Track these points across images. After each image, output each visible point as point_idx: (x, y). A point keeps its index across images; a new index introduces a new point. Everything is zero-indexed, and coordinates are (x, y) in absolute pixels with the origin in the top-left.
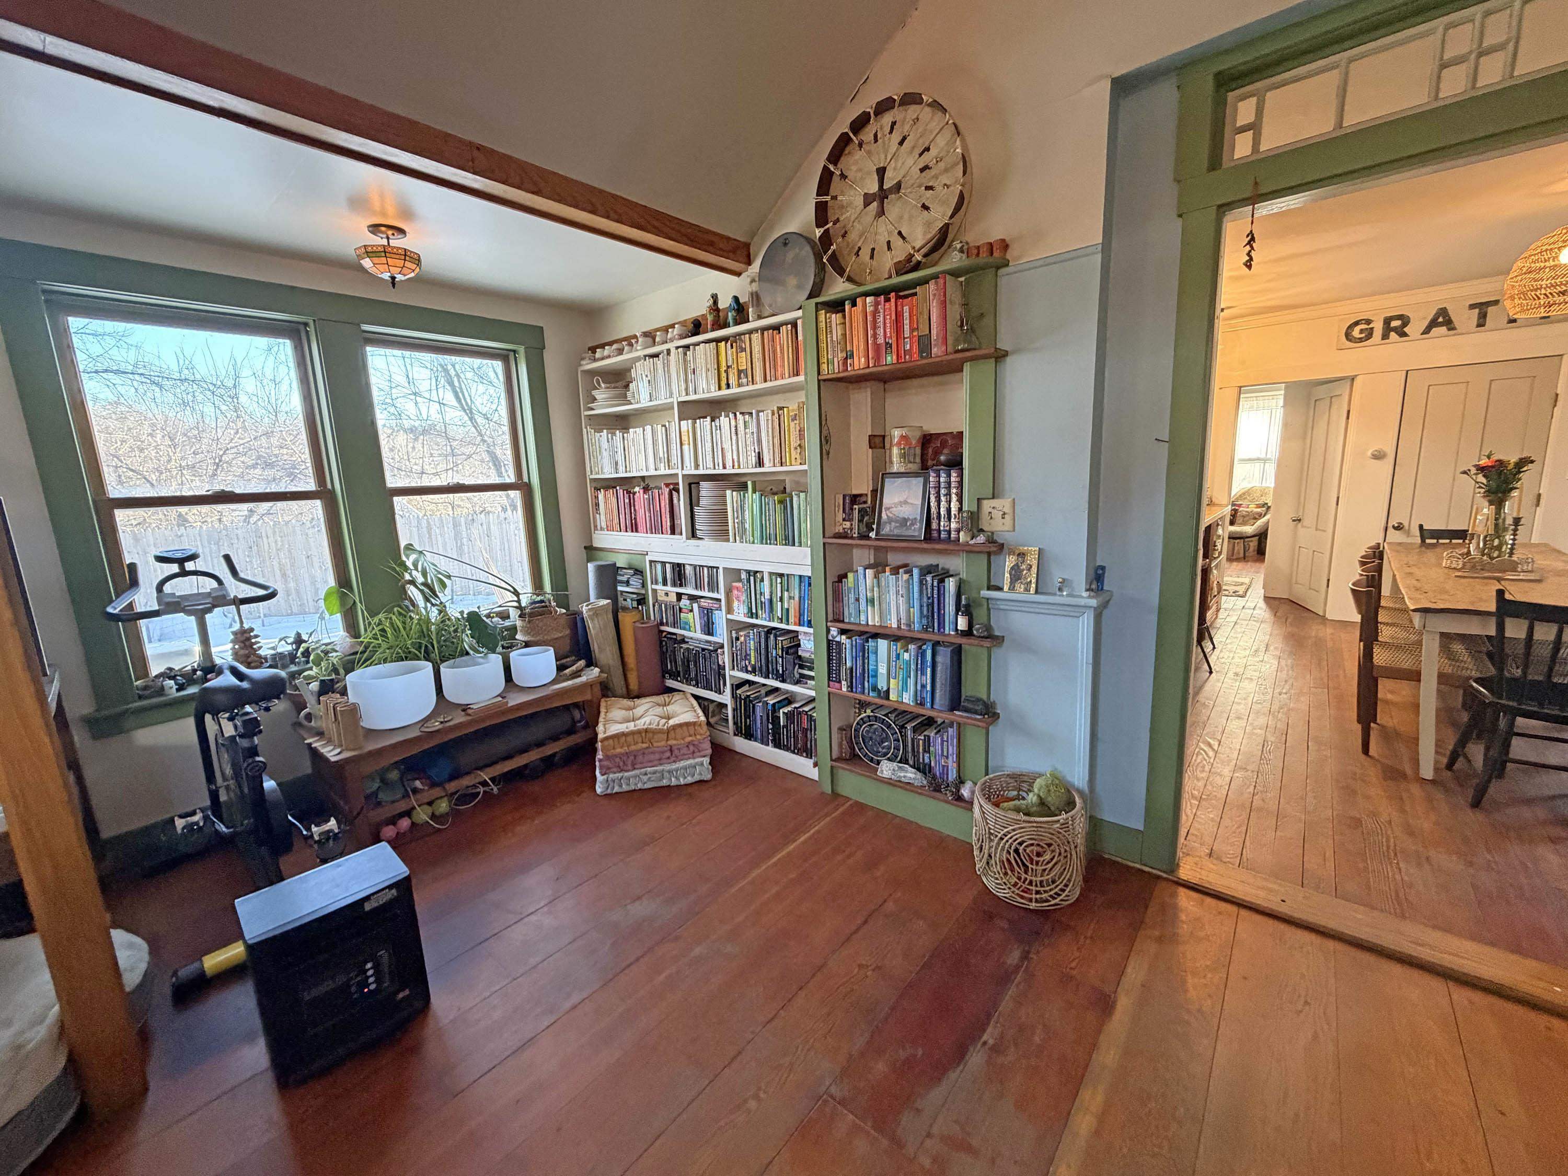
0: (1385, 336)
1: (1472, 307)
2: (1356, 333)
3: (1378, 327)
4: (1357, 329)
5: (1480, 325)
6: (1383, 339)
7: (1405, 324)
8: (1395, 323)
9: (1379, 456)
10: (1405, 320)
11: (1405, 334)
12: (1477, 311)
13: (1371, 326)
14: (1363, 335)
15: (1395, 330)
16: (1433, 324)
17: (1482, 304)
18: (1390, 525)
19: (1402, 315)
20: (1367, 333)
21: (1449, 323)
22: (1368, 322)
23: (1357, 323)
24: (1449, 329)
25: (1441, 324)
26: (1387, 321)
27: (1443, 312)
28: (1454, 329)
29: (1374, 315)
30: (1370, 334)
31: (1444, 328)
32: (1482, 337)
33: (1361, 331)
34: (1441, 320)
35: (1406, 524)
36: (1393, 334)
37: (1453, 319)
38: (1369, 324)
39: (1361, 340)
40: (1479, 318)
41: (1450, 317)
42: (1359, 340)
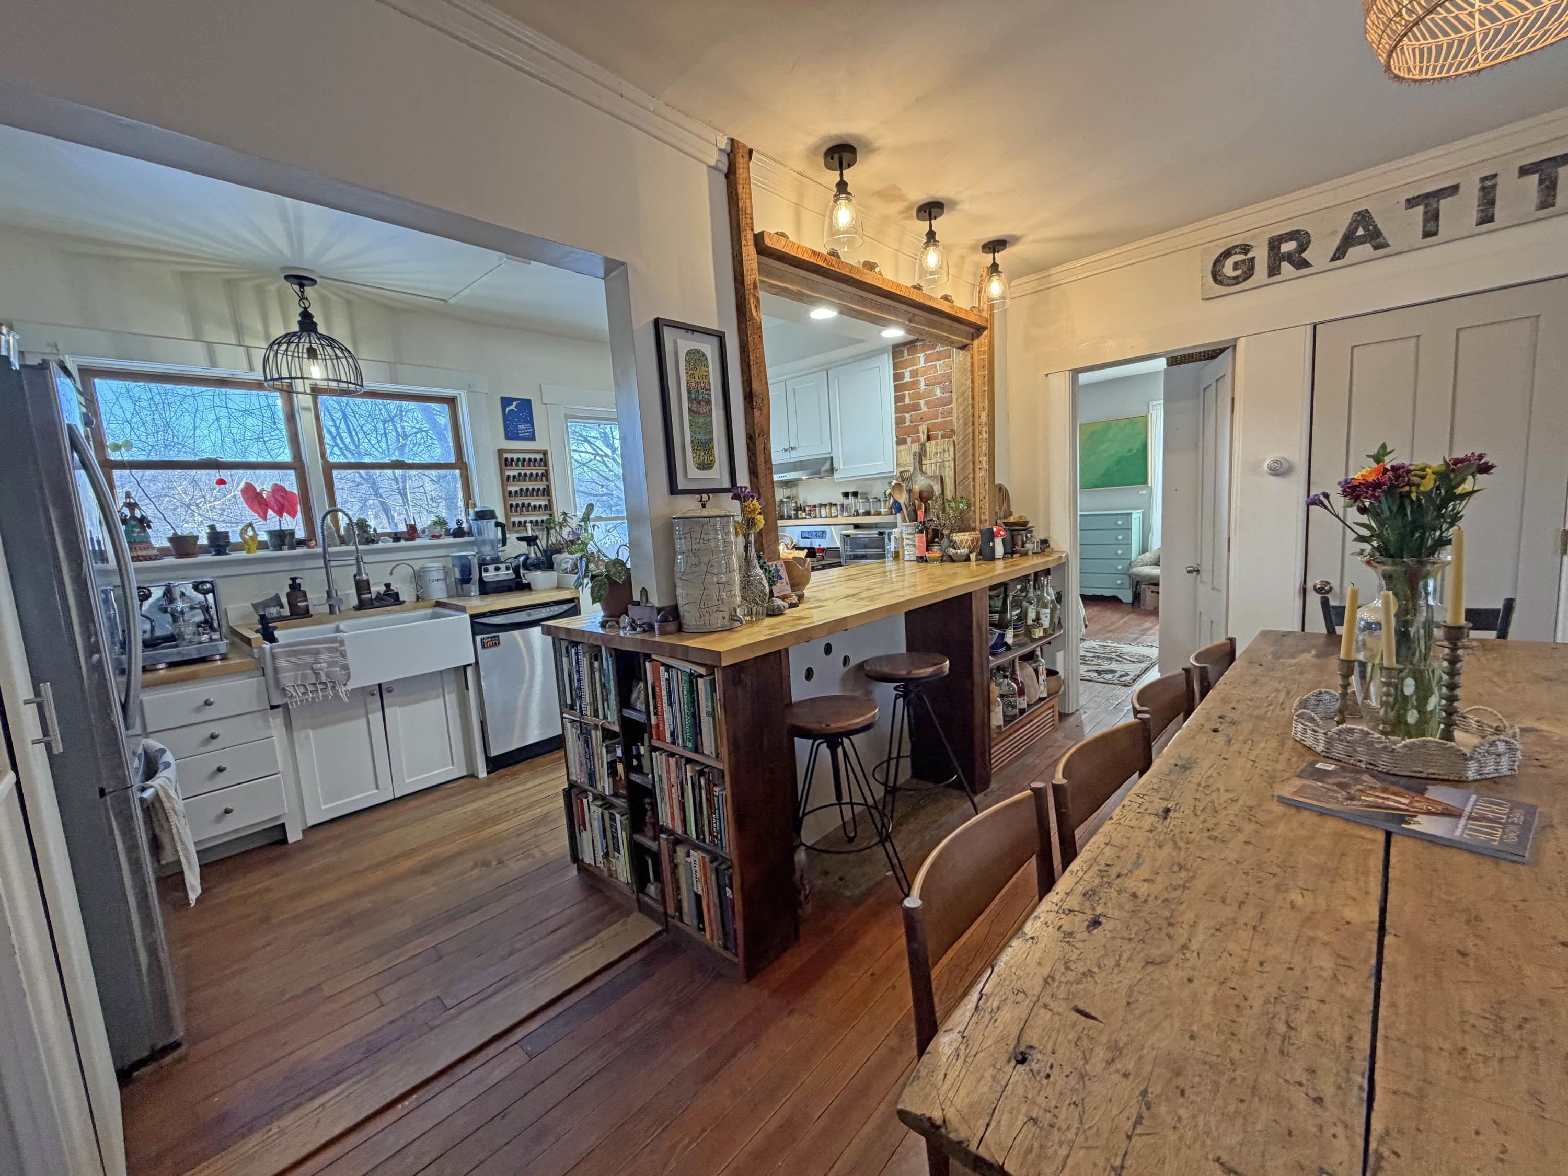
0: (1274, 270)
1: (1411, 203)
2: (1228, 269)
3: (1261, 255)
4: (1230, 262)
5: (1427, 235)
6: (1270, 276)
7: (1303, 248)
8: (1288, 247)
9: (1280, 470)
10: (1302, 239)
11: (1305, 264)
12: (1421, 209)
13: (1250, 255)
14: (1239, 272)
15: (1289, 257)
16: (1349, 240)
17: (1427, 196)
18: (1310, 585)
19: (1298, 232)
20: (1245, 268)
21: (1375, 238)
22: (1246, 249)
23: (1227, 254)
24: (1376, 248)
25: (1361, 241)
26: (1274, 244)
27: (1363, 217)
28: (1386, 245)
29: (1253, 238)
30: (1249, 269)
31: (1368, 246)
32: (1434, 254)
33: (1236, 266)
34: (1361, 232)
35: (1335, 584)
36: (1286, 266)
37: (1380, 226)
38: (1246, 254)
39: (1237, 281)
40: (1426, 221)
41: (1375, 227)
42: (1233, 282)
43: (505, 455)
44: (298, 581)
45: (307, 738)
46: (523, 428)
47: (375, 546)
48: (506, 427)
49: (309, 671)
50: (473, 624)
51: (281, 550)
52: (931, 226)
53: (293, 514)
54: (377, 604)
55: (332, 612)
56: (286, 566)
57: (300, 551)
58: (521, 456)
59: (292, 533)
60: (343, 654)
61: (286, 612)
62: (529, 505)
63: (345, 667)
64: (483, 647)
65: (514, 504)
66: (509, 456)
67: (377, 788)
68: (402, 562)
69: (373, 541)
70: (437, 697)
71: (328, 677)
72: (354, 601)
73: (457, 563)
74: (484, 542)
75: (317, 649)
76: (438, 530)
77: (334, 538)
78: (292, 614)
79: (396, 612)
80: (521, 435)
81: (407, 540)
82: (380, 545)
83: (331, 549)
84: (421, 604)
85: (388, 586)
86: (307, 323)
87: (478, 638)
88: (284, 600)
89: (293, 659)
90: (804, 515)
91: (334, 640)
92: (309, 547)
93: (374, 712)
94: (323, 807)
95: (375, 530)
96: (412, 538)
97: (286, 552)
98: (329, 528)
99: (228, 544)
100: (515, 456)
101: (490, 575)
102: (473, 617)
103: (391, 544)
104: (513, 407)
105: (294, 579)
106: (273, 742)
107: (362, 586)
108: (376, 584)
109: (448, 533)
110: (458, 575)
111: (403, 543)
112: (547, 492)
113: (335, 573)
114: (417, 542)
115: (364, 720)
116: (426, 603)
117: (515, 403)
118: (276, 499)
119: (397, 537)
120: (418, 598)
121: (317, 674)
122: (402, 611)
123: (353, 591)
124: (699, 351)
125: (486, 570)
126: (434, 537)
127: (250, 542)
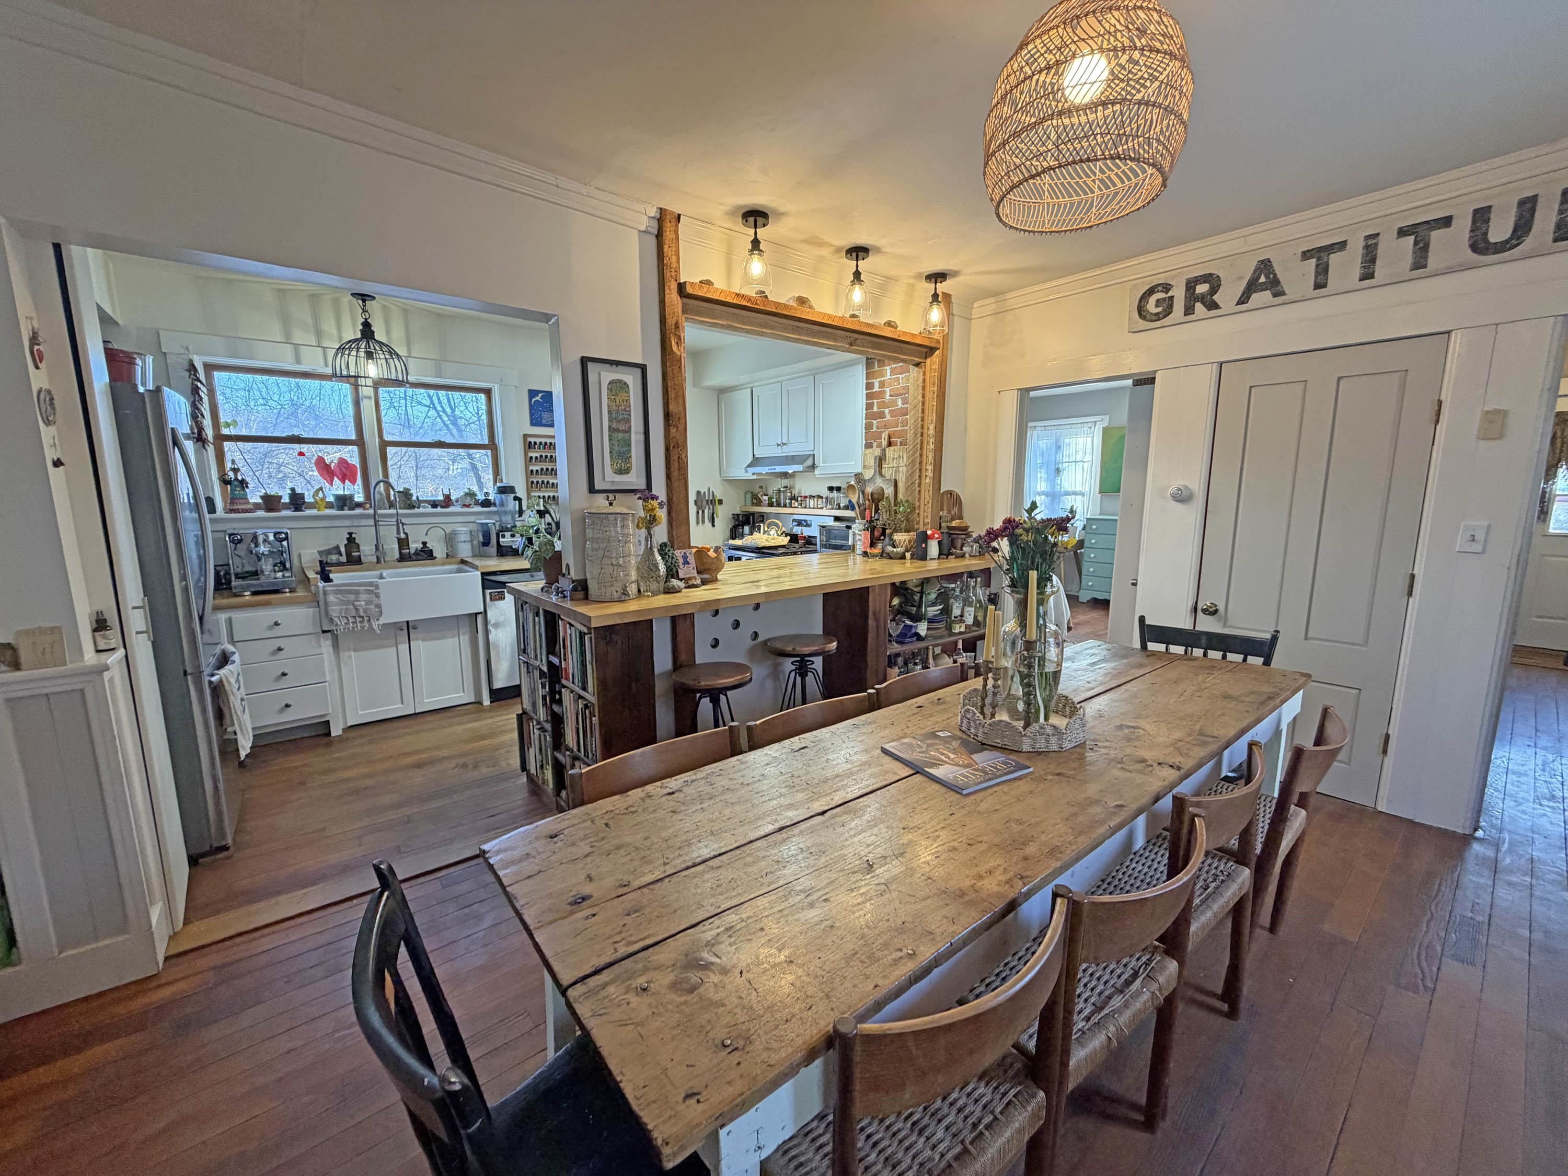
0: (1189, 310)
1: (1306, 255)
2: (1151, 307)
3: (1179, 293)
4: (1153, 300)
5: (1318, 286)
6: (1185, 315)
7: (1214, 290)
8: (1202, 289)
9: (1183, 497)
10: (1214, 282)
11: (1215, 306)
12: (1313, 262)
13: (1170, 294)
14: (1160, 309)
15: (1202, 299)
16: (1252, 287)
17: (1321, 249)
18: (1200, 606)
19: (1211, 275)
20: (1165, 305)
21: (1275, 286)
22: (1167, 288)
23: (1151, 291)
24: (1275, 295)
25: (1263, 287)
26: (1191, 285)
27: (1265, 266)
28: (1283, 293)
29: (1173, 277)
30: (1168, 306)
31: (1268, 293)
32: (1323, 306)
33: (1158, 303)
34: (1263, 279)
35: (1221, 607)
36: (1199, 306)
37: (1279, 276)
38: (1167, 293)
39: (1158, 317)
40: (1317, 274)
41: (1275, 275)
42: (1155, 318)
43: (529, 439)
44: (354, 536)
45: (350, 657)
46: (545, 416)
47: (416, 510)
48: (531, 414)
49: (351, 607)
50: (483, 579)
51: (343, 510)
52: (857, 266)
53: (353, 482)
54: (414, 557)
55: (378, 561)
56: (347, 523)
57: (358, 511)
58: (543, 440)
59: (351, 497)
60: (377, 595)
61: (344, 559)
62: (548, 482)
63: (379, 606)
64: (491, 599)
65: (535, 481)
66: (532, 440)
67: (402, 703)
68: (435, 526)
69: (414, 507)
70: (453, 636)
71: (365, 612)
72: (397, 556)
73: (480, 529)
74: (505, 513)
75: (358, 590)
76: (468, 501)
77: (384, 503)
78: (348, 561)
79: (429, 565)
80: (543, 422)
81: (442, 507)
82: (421, 510)
83: (379, 512)
84: (449, 560)
85: (424, 544)
86: (367, 332)
87: (488, 592)
88: (343, 549)
89: (339, 596)
90: (796, 504)
91: (371, 584)
92: (365, 509)
93: (402, 643)
94: (360, 713)
95: (417, 497)
96: (447, 506)
97: (346, 512)
98: (380, 494)
99: (304, 503)
100: (538, 440)
101: (506, 540)
102: (483, 574)
103: (430, 510)
104: (538, 398)
105: (350, 534)
106: (323, 658)
107: (403, 543)
108: (415, 542)
109: (477, 503)
110: (481, 539)
111: (439, 509)
113: (382, 530)
114: (451, 509)
115: (394, 648)
116: (454, 560)
117: (540, 395)
118: (341, 470)
119: (434, 505)
120: (448, 556)
121: (357, 610)
122: (434, 565)
123: (396, 546)
124: (620, 381)
125: (503, 536)
126: (465, 506)
127: (320, 503)
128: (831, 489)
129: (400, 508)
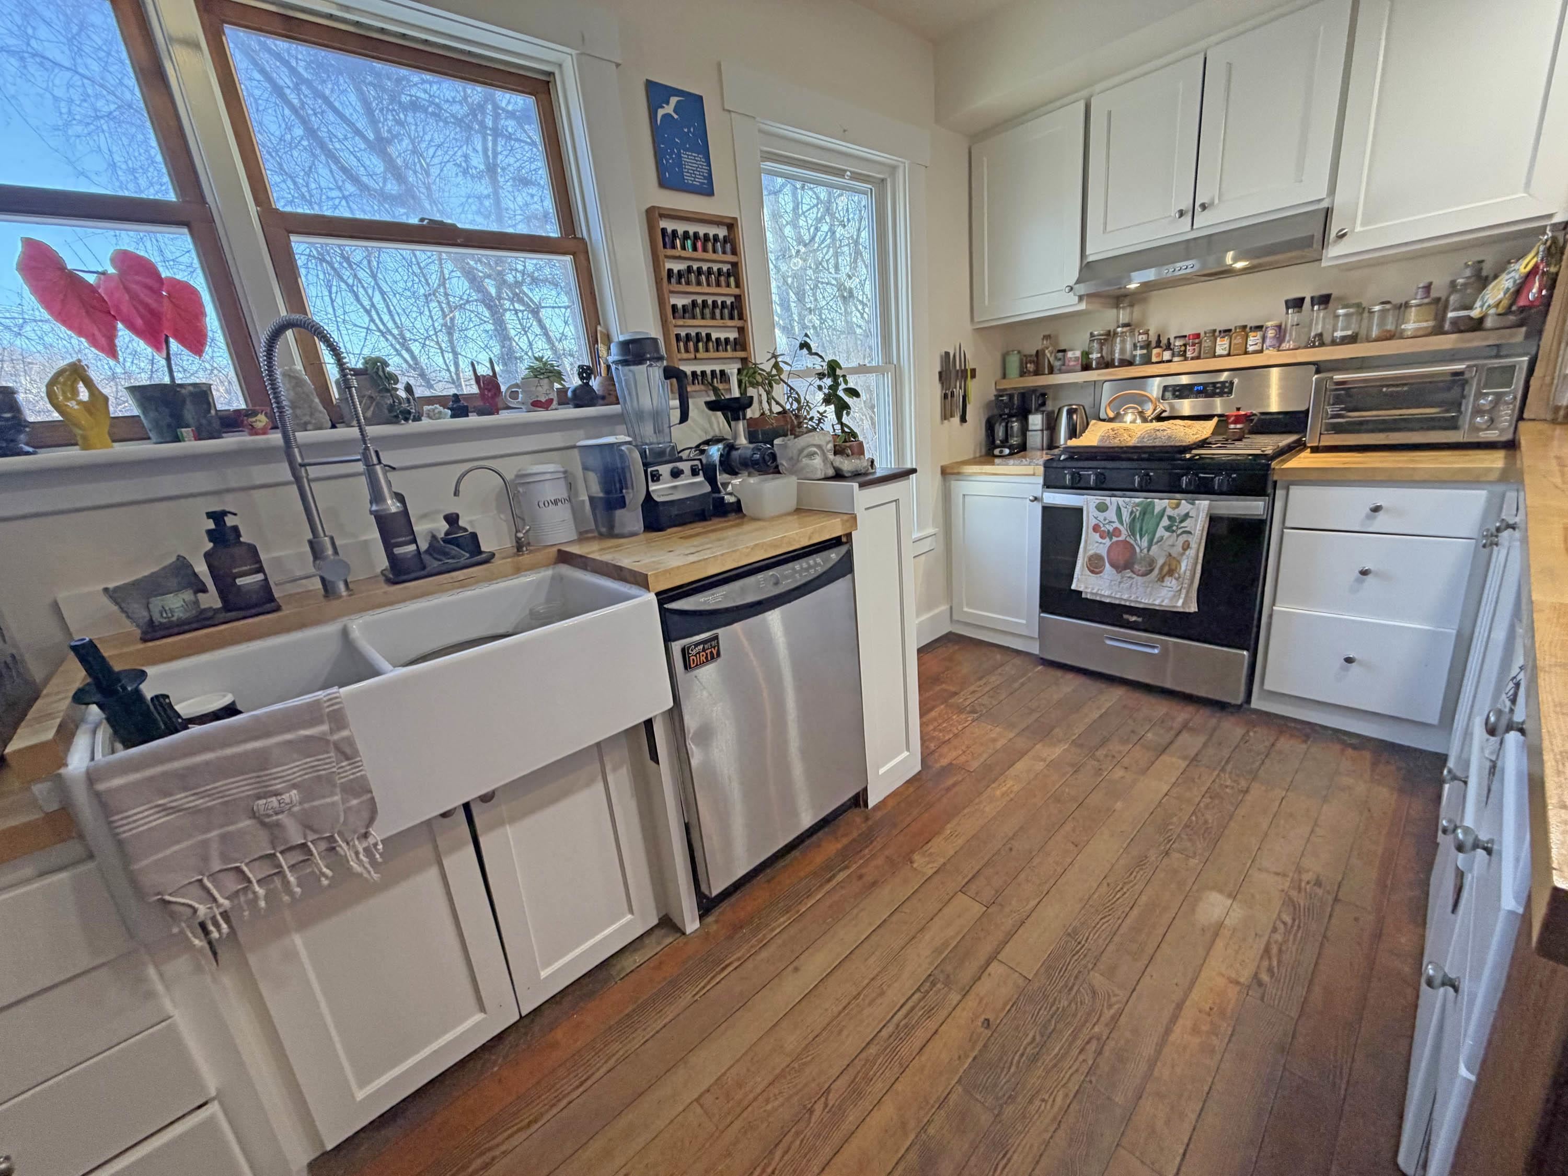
43: (663, 224)
44: (230, 521)
45: (291, 956)
46: (690, 160)
47: (410, 427)
48: (659, 156)
49: (246, 823)
50: (663, 612)
51: (177, 439)
53: (196, 343)
54: (433, 564)
55: (328, 589)
56: (201, 480)
57: (230, 441)
58: (692, 229)
59: (202, 394)
60: (347, 752)
61: (211, 600)
62: (708, 336)
63: (360, 787)
64: (687, 667)
65: (683, 334)
66: (669, 225)
67: (482, 1009)
68: (478, 464)
69: (406, 416)
70: (590, 782)
71: (308, 827)
72: (383, 563)
73: (595, 461)
74: (640, 415)
75: (264, 752)
76: (544, 390)
77: (313, 411)
78: (228, 606)
79: (477, 581)
80: (688, 178)
81: (481, 413)
82: (426, 424)
83: (302, 436)
84: (526, 558)
85: (452, 519)
87: (677, 646)
88: (202, 568)
89: (181, 798)
90: (1167, 355)
91: (312, 715)
92: (254, 431)
93: (456, 847)
94: (360, 1095)
95: (409, 389)
96: (492, 410)
97: (190, 445)
98: (291, 376)
99: (19, 423)
100: (681, 228)
101: (662, 490)
102: (664, 597)
103: (448, 422)
104: (669, 109)
105: (218, 517)
106: (172, 1029)
107: (394, 524)
108: (424, 516)
109: (564, 399)
110: (596, 490)
111: (473, 420)
112: (737, 309)
113: (322, 494)
114: (504, 417)
115: (433, 873)
116: (540, 556)
117: (674, 100)
118: (134, 297)
119: (459, 406)
120: (520, 547)
121: (273, 829)
122: (490, 579)
123: (374, 534)
125: (656, 477)
126: (536, 405)
127: (84, 419)
128: (1298, 303)
129: (370, 422)
